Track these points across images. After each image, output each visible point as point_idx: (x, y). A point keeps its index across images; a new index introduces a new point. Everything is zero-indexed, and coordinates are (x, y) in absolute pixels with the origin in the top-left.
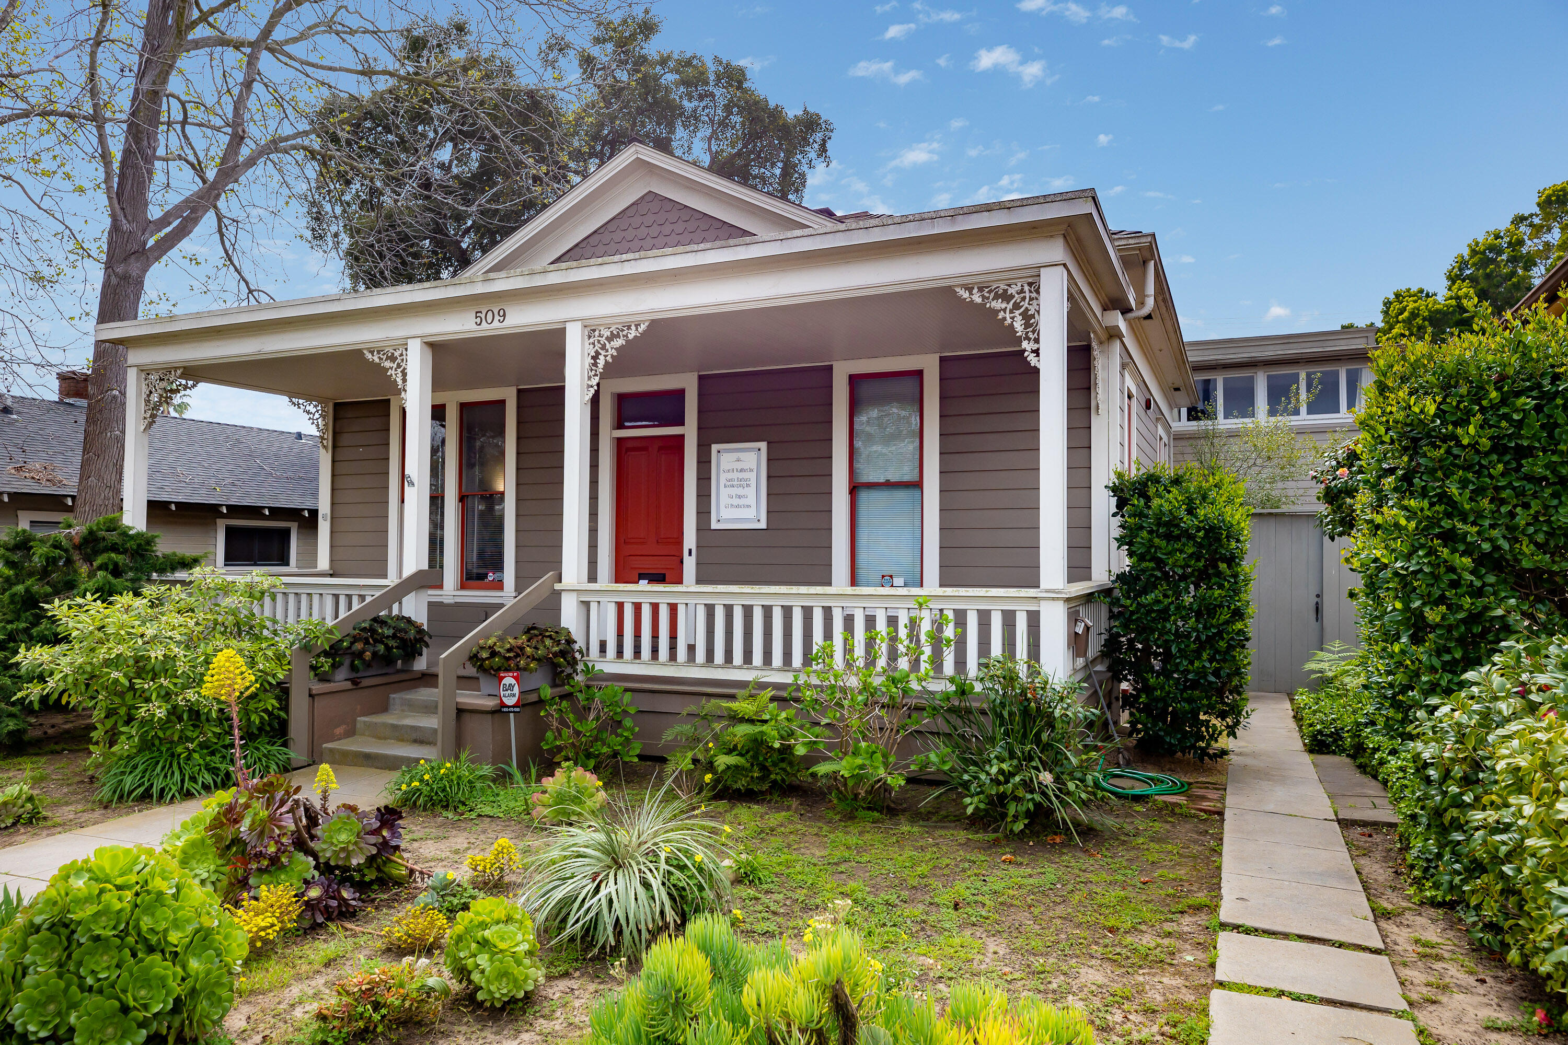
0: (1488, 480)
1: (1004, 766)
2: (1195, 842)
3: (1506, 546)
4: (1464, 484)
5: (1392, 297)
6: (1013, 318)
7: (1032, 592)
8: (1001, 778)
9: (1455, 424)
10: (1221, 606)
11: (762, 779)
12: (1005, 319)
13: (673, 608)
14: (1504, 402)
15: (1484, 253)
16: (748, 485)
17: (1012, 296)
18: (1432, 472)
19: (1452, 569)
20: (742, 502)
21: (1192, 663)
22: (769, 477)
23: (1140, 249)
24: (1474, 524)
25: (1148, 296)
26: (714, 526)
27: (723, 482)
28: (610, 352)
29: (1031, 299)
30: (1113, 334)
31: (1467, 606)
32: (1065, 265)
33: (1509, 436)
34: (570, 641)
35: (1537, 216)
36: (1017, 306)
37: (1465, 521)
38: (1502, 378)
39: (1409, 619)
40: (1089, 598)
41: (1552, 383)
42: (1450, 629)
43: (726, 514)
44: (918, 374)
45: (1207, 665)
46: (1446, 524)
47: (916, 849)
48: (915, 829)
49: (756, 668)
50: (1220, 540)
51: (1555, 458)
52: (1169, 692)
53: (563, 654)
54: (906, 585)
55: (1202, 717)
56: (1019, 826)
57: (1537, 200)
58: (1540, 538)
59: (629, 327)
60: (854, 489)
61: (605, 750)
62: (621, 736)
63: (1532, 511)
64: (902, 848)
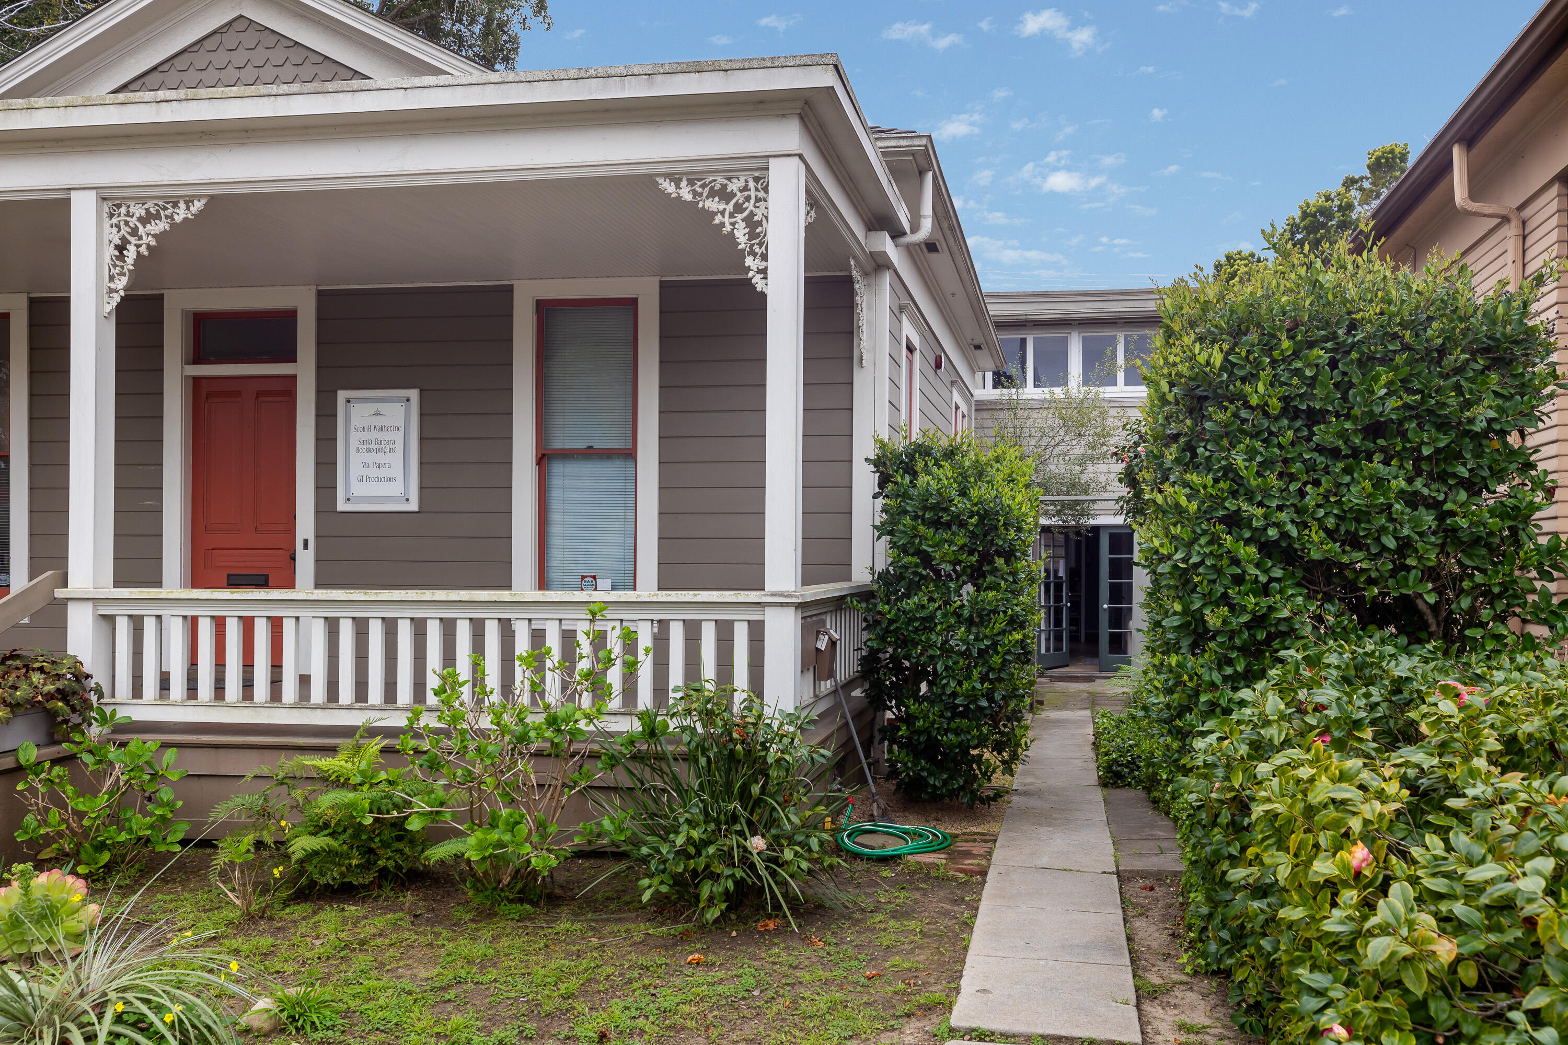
0: (1276, 450)
1: (695, 834)
2: (946, 914)
3: (1294, 533)
4: (1251, 454)
5: (1223, 260)
6: (733, 224)
7: (753, 596)
8: (692, 850)
9: (1244, 380)
10: (995, 612)
11: (365, 867)
12: (722, 225)
13: (276, 624)
14: (1296, 354)
15: (1314, 215)
16: (392, 450)
17: (733, 195)
18: (1217, 438)
19: (1236, 562)
20: (382, 473)
21: (960, 683)
22: (422, 439)
23: (913, 154)
24: (1260, 504)
25: (925, 217)
26: (341, 506)
27: (354, 444)
28: (145, 240)
29: (758, 200)
30: (880, 264)
31: (1250, 607)
32: (800, 156)
33: (1300, 396)
34: (81, 677)
35: (1367, 179)
36: (738, 208)
37: (1250, 500)
38: (1296, 324)
39: (1188, 624)
40: (838, 604)
41: (1348, 333)
42: (1232, 634)
43: (358, 490)
44: (632, 303)
45: (978, 686)
46: (1231, 505)
47: (568, 955)
48: (577, 926)
49: (373, 708)
50: (996, 528)
51: (1348, 425)
52: (934, 722)
53: (63, 695)
54: (613, 588)
55: (974, 752)
56: (713, 914)
57: (1368, 162)
58: (1331, 522)
59: (175, 205)
60: (544, 458)
61: (123, 837)
62: (151, 814)
63: (1322, 490)
64: (548, 956)
